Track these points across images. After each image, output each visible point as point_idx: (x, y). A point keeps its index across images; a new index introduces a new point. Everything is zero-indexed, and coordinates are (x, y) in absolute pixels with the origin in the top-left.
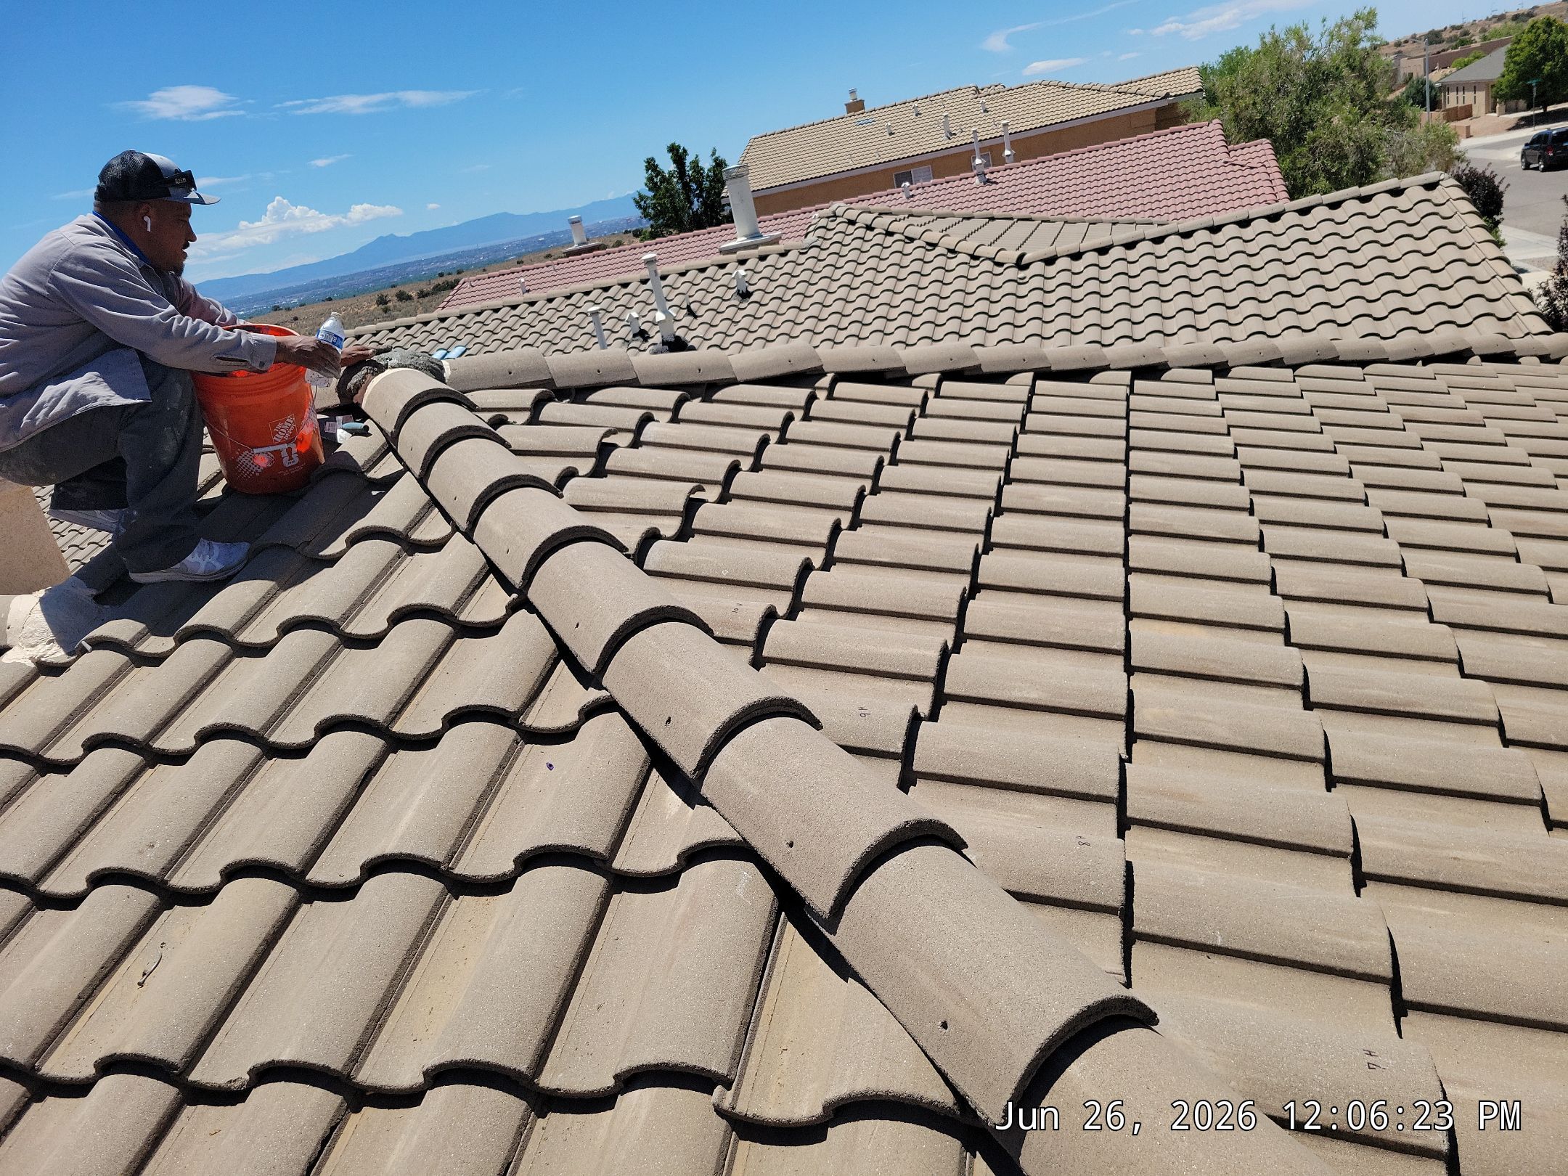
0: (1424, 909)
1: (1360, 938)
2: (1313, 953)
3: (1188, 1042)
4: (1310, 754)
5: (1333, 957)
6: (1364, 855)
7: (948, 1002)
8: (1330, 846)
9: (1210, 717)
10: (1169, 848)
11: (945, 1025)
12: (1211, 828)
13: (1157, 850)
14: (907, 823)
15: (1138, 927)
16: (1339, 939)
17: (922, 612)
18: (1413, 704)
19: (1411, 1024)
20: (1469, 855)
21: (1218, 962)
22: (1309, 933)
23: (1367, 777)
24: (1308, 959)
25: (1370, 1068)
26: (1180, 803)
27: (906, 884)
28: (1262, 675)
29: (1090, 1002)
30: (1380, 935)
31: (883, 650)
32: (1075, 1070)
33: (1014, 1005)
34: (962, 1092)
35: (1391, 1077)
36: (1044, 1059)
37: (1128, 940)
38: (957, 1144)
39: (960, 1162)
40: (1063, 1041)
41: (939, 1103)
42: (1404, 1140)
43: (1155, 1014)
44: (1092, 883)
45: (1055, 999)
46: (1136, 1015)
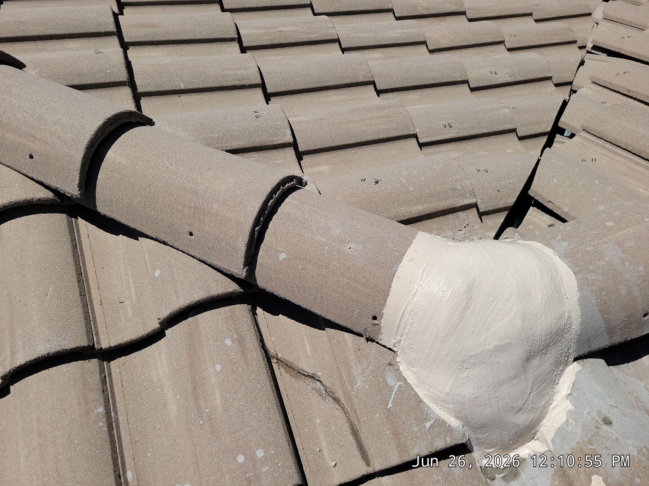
0: (272, 58)
1: (245, 69)
2: (226, 81)
3: (173, 130)
5: (236, 81)
6: (243, 39)
7: (28, 143)
8: (227, 37)
10: (152, 55)
11: (31, 157)
13: (146, 56)
15: (140, 90)
16: (236, 72)
19: (273, 103)
20: (286, 29)
21: (185, 98)
22: (223, 73)
23: (240, 8)
24: (224, 84)
25: (256, 118)
26: (151, 29)
29: (109, 116)
30: (253, 65)
32: (111, 154)
33: (65, 131)
34: (54, 188)
35: (266, 119)
36: (92, 153)
37: (137, 97)
38: (64, 216)
39: (68, 223)
40: (100, 140)
41: (44, 198)
42: (275, 143)
43: (152, 120)
44: (108, 71)
45: (88, 121)
46: (140, 121)
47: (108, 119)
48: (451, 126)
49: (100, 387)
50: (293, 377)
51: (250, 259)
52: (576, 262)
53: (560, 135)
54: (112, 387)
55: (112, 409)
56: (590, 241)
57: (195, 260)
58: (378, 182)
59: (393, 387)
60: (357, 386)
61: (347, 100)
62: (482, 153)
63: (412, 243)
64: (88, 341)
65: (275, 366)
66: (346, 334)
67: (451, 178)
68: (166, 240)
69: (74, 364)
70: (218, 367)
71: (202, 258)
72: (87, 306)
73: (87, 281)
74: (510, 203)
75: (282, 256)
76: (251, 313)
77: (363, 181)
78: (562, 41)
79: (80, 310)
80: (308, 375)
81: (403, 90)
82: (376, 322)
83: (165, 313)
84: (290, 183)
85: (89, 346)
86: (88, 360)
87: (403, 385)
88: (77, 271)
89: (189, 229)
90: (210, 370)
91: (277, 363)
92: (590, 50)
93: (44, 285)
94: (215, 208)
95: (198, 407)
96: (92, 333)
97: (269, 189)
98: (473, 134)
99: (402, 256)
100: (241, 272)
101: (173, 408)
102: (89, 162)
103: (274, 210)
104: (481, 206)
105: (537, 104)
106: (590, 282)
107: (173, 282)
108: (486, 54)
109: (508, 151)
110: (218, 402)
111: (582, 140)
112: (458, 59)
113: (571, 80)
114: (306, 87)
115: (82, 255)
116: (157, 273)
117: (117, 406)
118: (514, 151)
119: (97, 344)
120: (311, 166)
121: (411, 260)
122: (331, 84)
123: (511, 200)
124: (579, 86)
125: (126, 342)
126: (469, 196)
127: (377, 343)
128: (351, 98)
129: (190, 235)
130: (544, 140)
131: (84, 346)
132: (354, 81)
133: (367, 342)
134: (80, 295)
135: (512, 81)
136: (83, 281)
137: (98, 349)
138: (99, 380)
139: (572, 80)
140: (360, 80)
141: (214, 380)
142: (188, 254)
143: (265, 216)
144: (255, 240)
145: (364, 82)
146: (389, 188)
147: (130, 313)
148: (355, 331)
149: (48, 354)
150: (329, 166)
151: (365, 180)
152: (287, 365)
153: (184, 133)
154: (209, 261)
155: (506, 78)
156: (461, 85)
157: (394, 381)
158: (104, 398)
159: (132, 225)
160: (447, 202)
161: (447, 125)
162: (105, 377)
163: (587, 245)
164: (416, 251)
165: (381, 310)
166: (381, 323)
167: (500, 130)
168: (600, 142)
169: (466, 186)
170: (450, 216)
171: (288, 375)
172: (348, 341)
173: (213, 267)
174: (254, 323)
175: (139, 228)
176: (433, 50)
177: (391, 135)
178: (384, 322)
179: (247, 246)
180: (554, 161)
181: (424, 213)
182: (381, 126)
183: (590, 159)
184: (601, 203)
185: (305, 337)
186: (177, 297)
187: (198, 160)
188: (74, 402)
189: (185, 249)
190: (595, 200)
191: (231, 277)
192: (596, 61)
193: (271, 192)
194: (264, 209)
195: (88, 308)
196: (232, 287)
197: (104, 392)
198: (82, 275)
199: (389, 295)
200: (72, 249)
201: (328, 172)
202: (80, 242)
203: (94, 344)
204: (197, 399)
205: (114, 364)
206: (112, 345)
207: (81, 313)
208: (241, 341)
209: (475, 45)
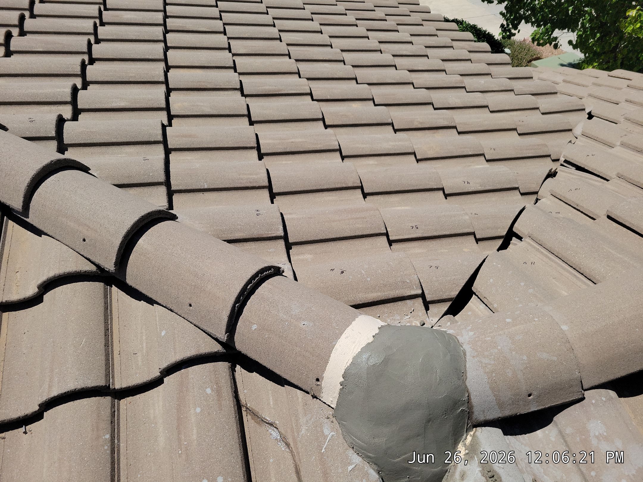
0: (283, 162)
1: (256, 174)
2: (241, 183)
3: (192, 223)
4: (242, 113)
5: (248, 183)
6: (262, 147)
7: (84, 230)
8: (249, 145)
9: (202, 104)
10: (188, 158)
11: (84, 240)
12: (203, 147)
13: (183, 160)
14: (52, 161)
15: (173, 188)
16: (250, 176)
17: (62, 73)
18: (281, 90)
19: (277, 201)
20: (297, 140)
21: (207, 195)
22: (239, 177)
23: (264, 120)
24: (239, 185)
25: (257, 215)
26: (190, 139)
27: (56, 188)
28: (224, 86)
29: (143, 214)
30: (263, 172)
31: (41, 91)
32: (142, 242)
33: (111, 223)
34: (97, 264)
35: (264, 216)
36: (127, 241)
37: (170, 194)
38: (102, 284)
39: (104, 290)
40: (134, 232)
41: (89, 271)
42: (269, 236)
43: (176, 215)
44: (151, 174)
45: (128, 217)
46: (166, 216)
47: (142, 216)
48: (417, 227)
49: (109, 419)
50: (257, 424)
51: (231, 327)
52: (476, 348)
53: (516, 238)
54: (118, 419)
55: (116, 437)
56: (490, 333)
57: (192, 325)
58: (343, 272)
59: (327, 436)
60: (301, 434)
61: (338, 200)
62: (442, 251)
63: (351, 324)
64: (106, 381)
65: (244, 413)
66: (298, 391)
67: (402, 273)
68: (172, 308)
69: (93, 399)
70: (198, 410)
71: (197, 324)
72: (109, 355)
73: (112, 336)
74: (453, 295)
75: (254, 327)
76: (230, 369)
77: (332, 270)
78: (537, 155)
79: (103, 358)
80: (269, 423)
81: (387, 194)
82: (319, 383)
83: (165, 364)
84: (268, 271)
85: (106, 386)
86: (103, 397)
87: (335, 435)
88: (105, 327)
89: (188, 301)
90: (192, 411)
91: (246, 411)
92: (562, 163)
93: (80, 336)
94: (209, 287)
95: (179, 440)
96: (110, 376)
97: (249, 277)
98: (436, 235)
99: (341, 334)
100: (223, 337)
101: (162, 441)
102: (124, 247)
103: (252, 291)
104: (428, 296)
105: (497, 212)
106: (484, 365)
107: (173, 341)
108: (467, 164)
109: (465, 250)
110: (195, 437)
111: (527, 245)
112: (435, 170)
113: (536, 190)
114: (305, 189)
115: (111, 315)
116: (163, 333)
117: (121, 435)
118: (470, 251)
119: (112, 385)
120: (298, 255)
121: (347, 337)
122: (325, 187)
123: (454, 293)
124: (542, 196)
125: (134, 385)
126: (415, 288)
127: (320, 400)
128: (341, 199)
129: (189, 306)
130: (500, 242)
131: (102, 385)
132: (344, 186)
133: (313, 399)
134: (105, 346)
135: (482, 190)
136: (109, 336)
137: (112, 389)
138: (110, 413)
139: (538, 190)
140: (350, 185)
141: (193, 419)
142: (187, 320)
143: (245, 296)
144: (236, 314)
145: (353, 187)
146: (351, 277)
147: (140, 363)
148: (304, 389)
149: (75, 389)
150: (312, 255)
151: (333, 270)
152: (254, 413)
153: (200, 225)
154: (202, 326)
155: (477, 187)
156: (436, 192)
157: (328, 431)
158: (112, 429)
159: (150, 295)
160: (397, 291)
161: (414, 227)
162: (115, 411)
163: (487, 335)
164: (353, 330)
165: (322, 374)
166: (322, 384)
167: (459, 232)
168: (540, 248)
169: (414, 280)
170: (400, 303)
171: (253, 421)
172: (299, 397)
173: (204, 332)
174: (231, 377)
175: (154, 298)
176: (420, 159)
177: (365, 233)
178: (324, 383)
179: (229, 318)
180: (494, 264)
181: (377, 300)
182: (358, 226)
183: (530, 262)
184: (521, 302)
185: (270, 392)
186: (175, 352)
187: (202, 251)
188: (89, 429)
189: (185, 316)
190: (517, 299)
191: (216, 340)
192: (566, 173)
193: (250, 279)
194: (244, 290)
195: (109, 356)
196: (217, 348)
197: (112, 423)
198: (108, 331)
199: (328, 362)
200: (104, 310)
201: (310, 260)
202: (111, 305)
203: (109, 385)
204: (179, 433)
205: (123, 402)
206: (123, 387)
207: (104, 360)
208: (218, 392)
209: (458, 156)
